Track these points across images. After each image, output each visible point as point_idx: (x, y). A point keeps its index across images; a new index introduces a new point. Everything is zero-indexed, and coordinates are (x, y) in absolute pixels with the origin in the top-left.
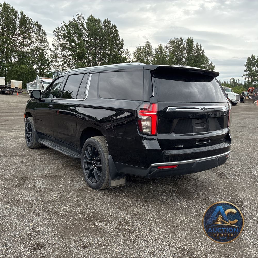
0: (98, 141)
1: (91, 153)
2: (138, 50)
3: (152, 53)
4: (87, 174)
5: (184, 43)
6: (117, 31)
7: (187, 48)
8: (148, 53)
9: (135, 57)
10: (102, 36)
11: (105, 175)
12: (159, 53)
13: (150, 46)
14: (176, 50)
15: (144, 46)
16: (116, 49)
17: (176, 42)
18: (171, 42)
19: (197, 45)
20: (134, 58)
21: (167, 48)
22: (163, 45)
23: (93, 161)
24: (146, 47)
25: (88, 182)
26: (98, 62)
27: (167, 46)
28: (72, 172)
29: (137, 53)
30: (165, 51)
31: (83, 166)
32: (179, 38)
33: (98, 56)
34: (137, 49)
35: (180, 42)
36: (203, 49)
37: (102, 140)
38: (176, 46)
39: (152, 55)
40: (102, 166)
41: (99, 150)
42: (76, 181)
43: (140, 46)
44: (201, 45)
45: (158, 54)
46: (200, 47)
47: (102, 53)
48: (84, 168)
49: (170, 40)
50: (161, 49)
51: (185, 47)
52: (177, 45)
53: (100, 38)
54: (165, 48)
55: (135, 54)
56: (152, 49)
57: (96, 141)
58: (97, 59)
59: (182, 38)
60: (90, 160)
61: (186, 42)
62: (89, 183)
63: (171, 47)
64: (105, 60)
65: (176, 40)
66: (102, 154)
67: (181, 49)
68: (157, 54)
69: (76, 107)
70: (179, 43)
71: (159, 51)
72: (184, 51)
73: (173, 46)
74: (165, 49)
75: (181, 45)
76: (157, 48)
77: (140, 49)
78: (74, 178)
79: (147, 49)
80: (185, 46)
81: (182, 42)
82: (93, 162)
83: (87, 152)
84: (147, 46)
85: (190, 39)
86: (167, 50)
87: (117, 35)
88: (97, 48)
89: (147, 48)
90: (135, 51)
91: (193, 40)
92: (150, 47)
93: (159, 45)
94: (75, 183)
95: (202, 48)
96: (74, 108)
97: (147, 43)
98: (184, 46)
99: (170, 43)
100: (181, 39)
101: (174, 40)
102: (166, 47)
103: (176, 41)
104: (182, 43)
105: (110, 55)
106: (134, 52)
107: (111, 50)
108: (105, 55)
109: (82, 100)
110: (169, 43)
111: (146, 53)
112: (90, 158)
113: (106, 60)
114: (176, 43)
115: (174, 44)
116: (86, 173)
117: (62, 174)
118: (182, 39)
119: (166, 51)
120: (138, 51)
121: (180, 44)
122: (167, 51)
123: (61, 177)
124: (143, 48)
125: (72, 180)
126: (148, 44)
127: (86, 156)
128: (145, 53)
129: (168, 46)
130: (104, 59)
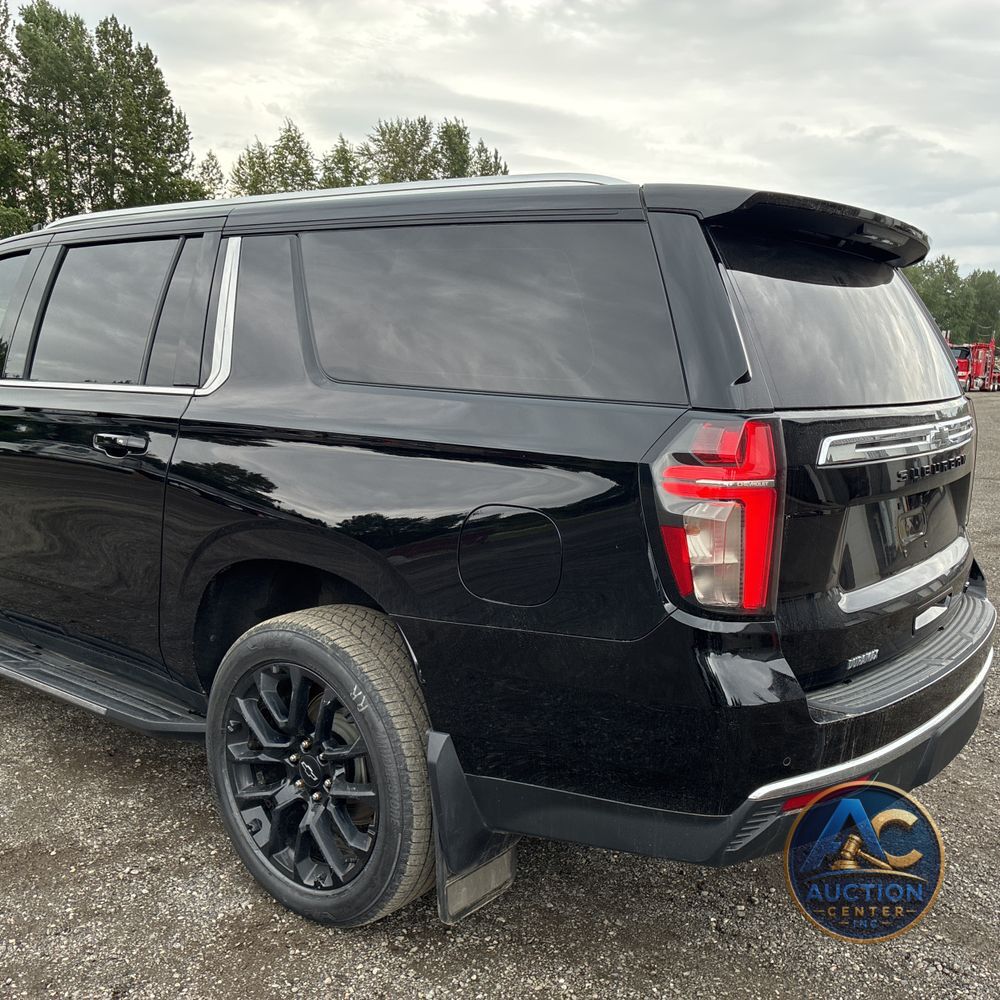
0: (340, 643)
1: (284, 713)
2: (251, 158)
3: (312, 174)
4: (253, 834)
5: (434, 139)
6: (158, 72)
7: (445, 160)
8: (294, 174)
9: (244, 187)
10: (95, 89)
11: (405, 850)
12: (337, 175)
13: (304, 146)
14: (405, 166)
15: (278, 143)
16: (157, 150)
17: (405, 136)
18: (383, 134)
19: (482, 150)
20: (238, 193)
21: (371, 156)
22: (354, 144)
23: (293, 757)
24: (285, 147)
25: (271, 878)
26: (79, 203)
27: (368, 150)
28: (130, 803)
29: (248, 171)
30: (361, 168)
31: (227, 782)
32: (414, 119)
33: (77, 175)
34: (246, 155)
35: (418, 136)
36: (506, 167)
37: (357, 631)
38: (406, 151)
39: (313, 182)
40: (377, 797)
41: (355, 703)
42: (182, 872)
43: (259, 145)
44: (497, 152)
45: (335, 178)
46: (496, 158)
47: (97, 164)
48: (231, 797)
49: (381, 127)
50: (346, 159)
51: (440, 156)
52: (407, 145)
53: (82, 98)
54: (363, 155)
55: (239, 176)
56: (309, 157)
57: (320, 645)
58: (75, 192)
59: (428, 121)
60: (272, 752)
61: (441, 137)
62: (279, 885)
63: (385, 153)
64: (113, 193)
65: (403, 127)
66: (380, 725)
67: (424, 162)
68: (329, 178)
69: (152, 434)
70: (414, 139)
71: (339, 168)
72: (435, 172)
73: (393, 151)
74: (362, 159)
75: (425, 148)
76: (331, 154)
77: (262, 156)
78: (159, 846)
79: (291, 158)
80: (437, 152)
81: (426, 137)
82: (296, 762)
83: (249, 706)
84: (291, 144)
85: (455, 127)
86: (368, 166)
87: (161, 92)
88: (73, 142)
89: (291, 154)
90: (241, 163)
91: (466, 128)
92: (301, 150)
93: (339, 145)
94: (179, 890)
95: (502, 164)
96: (136, 442)
97: (289, 131)
98: (435, 151)
99: (381, 138)
100: (422, 122)
101: (396, 126)
102: (366, 153)
103: (404, 131)
104: (425, 139)
105: (133, 175)
106: (237, 166)
107: (138, 155)
108: (109, 176)
109: (190, 391)
110: (376, 137)
111: (287, 172)
112: (270, 738)
113: (115, 196)
114: (402, 140)
115: (396, 140)
116: (249, 827)
117: (73, 822)
118: (425, 123)
119: (367, 170)
120: (253, 165)
121: (420, 146)
122: (369, 170)
123: (73, 851)
124: (272, 150)
125: (154, 870)
126: (293, 139)
127: (242, 729)
128: (282, 173)
129: (373, 148)
130: (105, 193)
